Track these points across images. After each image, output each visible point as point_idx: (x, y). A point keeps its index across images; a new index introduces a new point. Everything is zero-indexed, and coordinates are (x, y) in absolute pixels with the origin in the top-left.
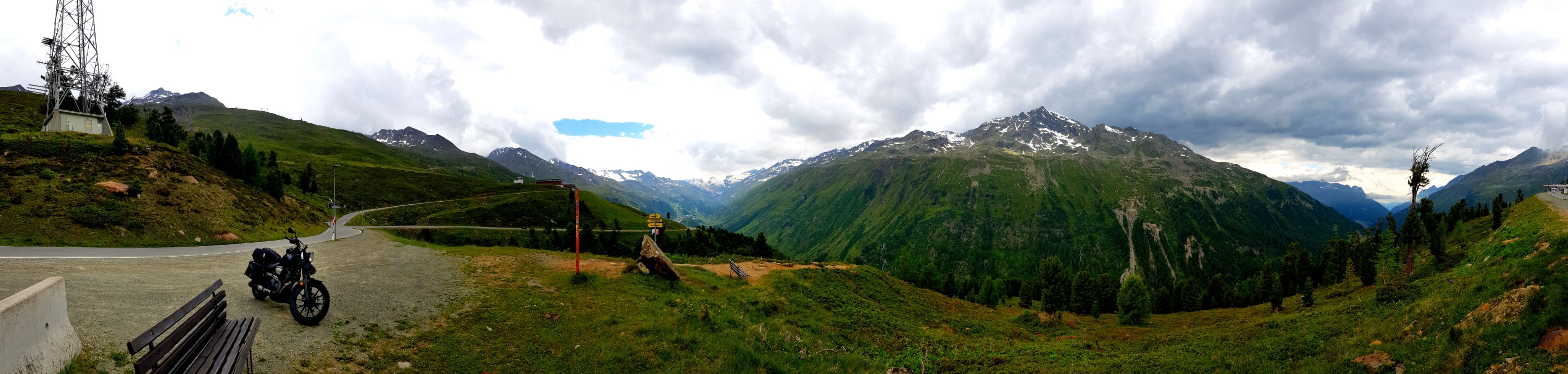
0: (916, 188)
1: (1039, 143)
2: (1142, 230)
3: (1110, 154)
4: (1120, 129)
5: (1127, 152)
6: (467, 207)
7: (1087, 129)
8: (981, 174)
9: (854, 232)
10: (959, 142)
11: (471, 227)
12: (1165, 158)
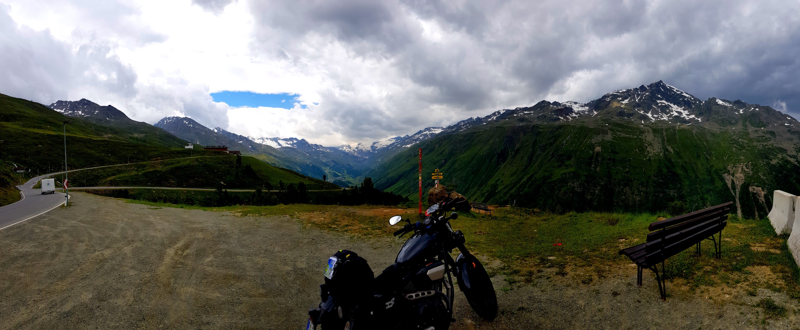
0: (544, 152)
1: (657, 113)
2: (748, 193)
3: (720, 125)
4: (729, 102)
5: (736, 123)
6: (144, 170)
7: (700, 102)
8: (603, 140)
9: (488, 191)
10: (583, 112)
11: (149, 188)
12: (770, 128)
